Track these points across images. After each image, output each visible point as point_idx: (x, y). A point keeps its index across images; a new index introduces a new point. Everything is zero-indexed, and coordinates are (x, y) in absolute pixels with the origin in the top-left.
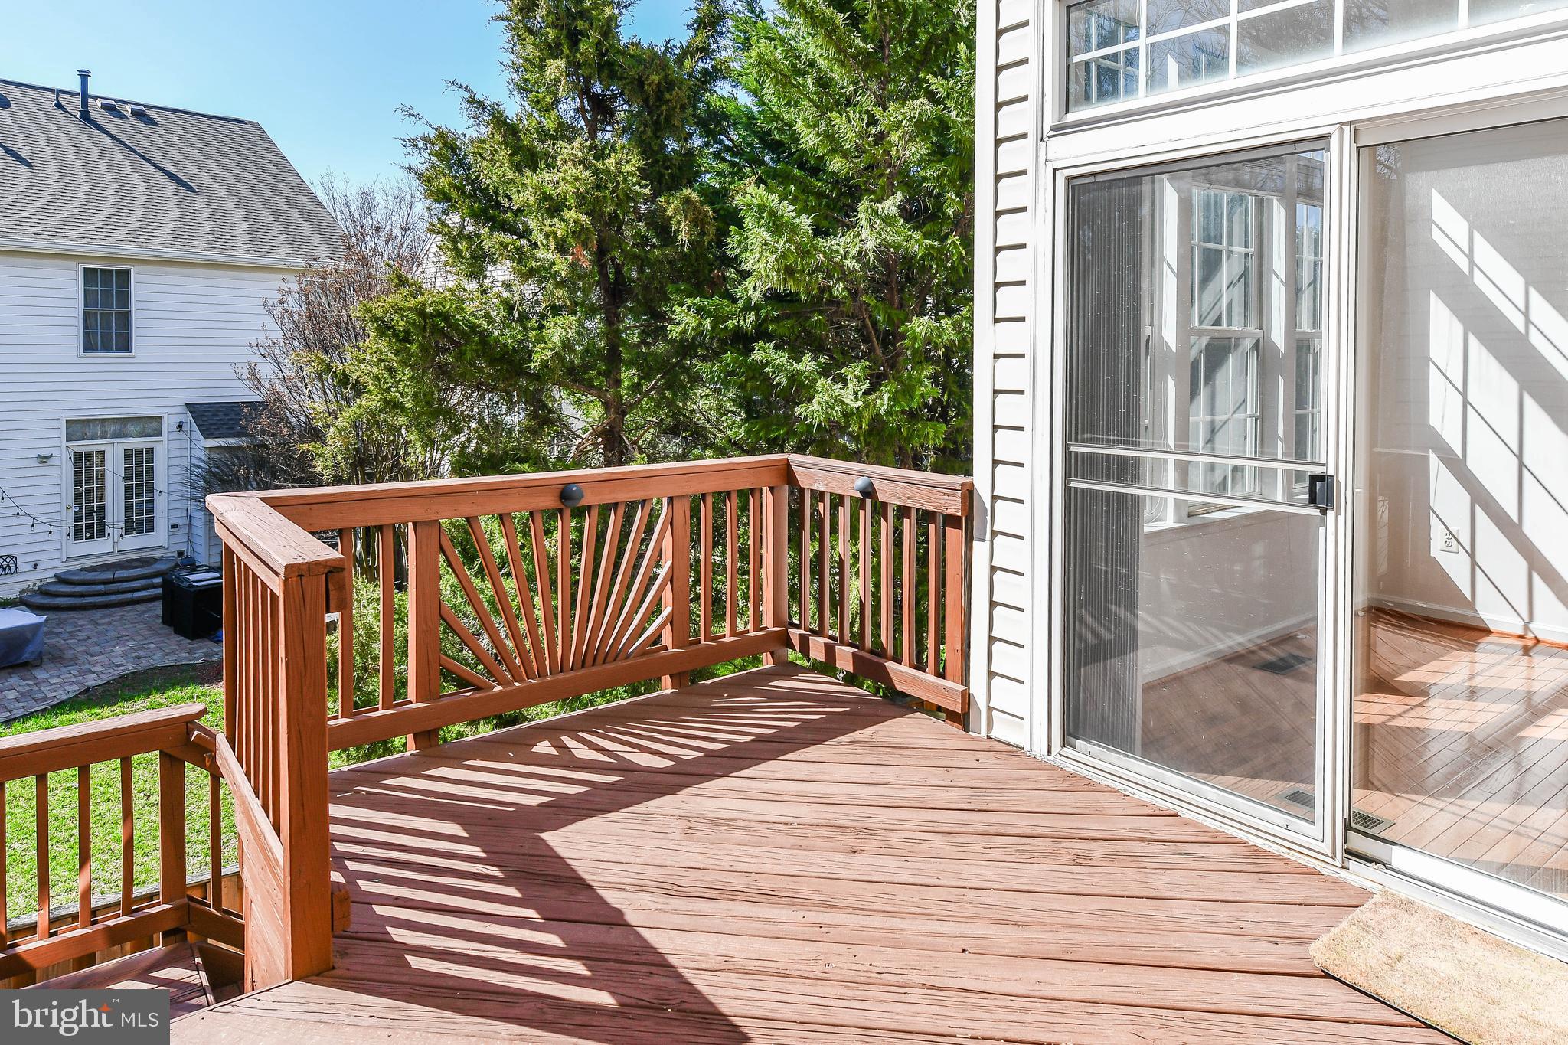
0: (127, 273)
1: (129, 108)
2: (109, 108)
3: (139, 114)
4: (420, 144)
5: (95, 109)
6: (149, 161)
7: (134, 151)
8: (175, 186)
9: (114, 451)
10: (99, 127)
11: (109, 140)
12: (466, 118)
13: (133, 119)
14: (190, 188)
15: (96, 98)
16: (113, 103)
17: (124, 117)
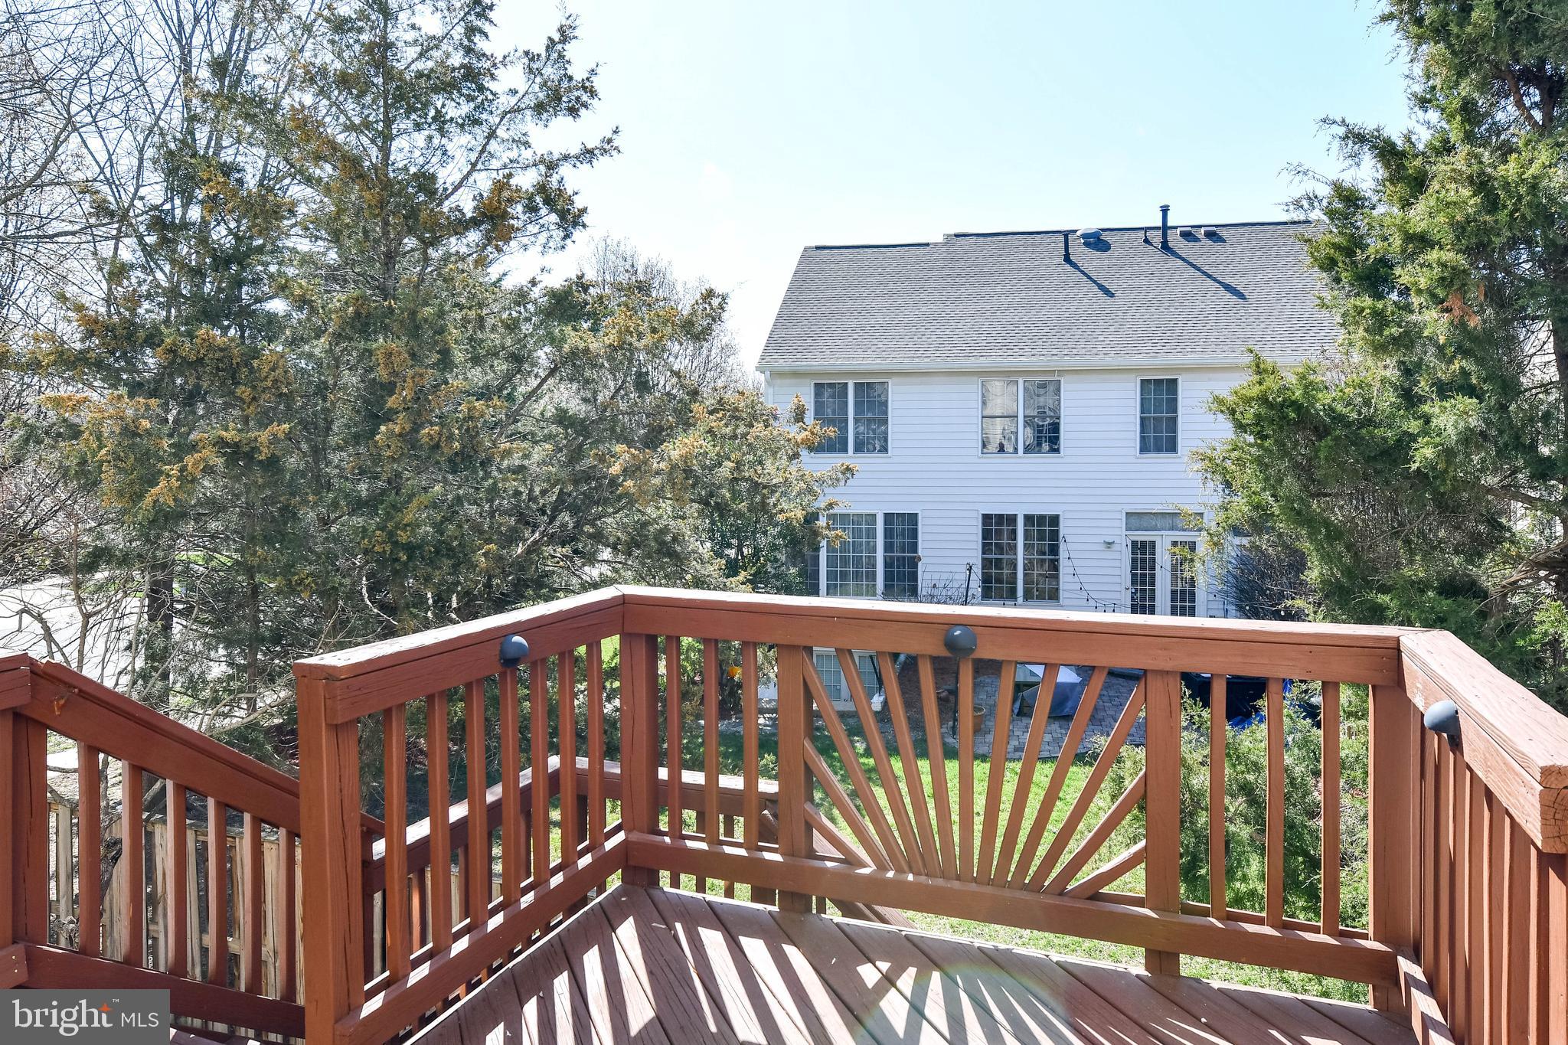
0: (1175, 381)
1: (1203, 230)
2: (1188, 235)
3: (1211, 235)
4: (1305, 203)
5: (1174, 239)
6: (1209, 276)
7: (1199, 269)
8: (1229, 295)
9: (1164, 543)
10: (1174, 254)
11: (1180, 262)
12: (1342, 159)
13: (1206, 242)
14: (1241, 296)
15: (1176, 227)
16: (1189, 229)
17: (1197, 240)
